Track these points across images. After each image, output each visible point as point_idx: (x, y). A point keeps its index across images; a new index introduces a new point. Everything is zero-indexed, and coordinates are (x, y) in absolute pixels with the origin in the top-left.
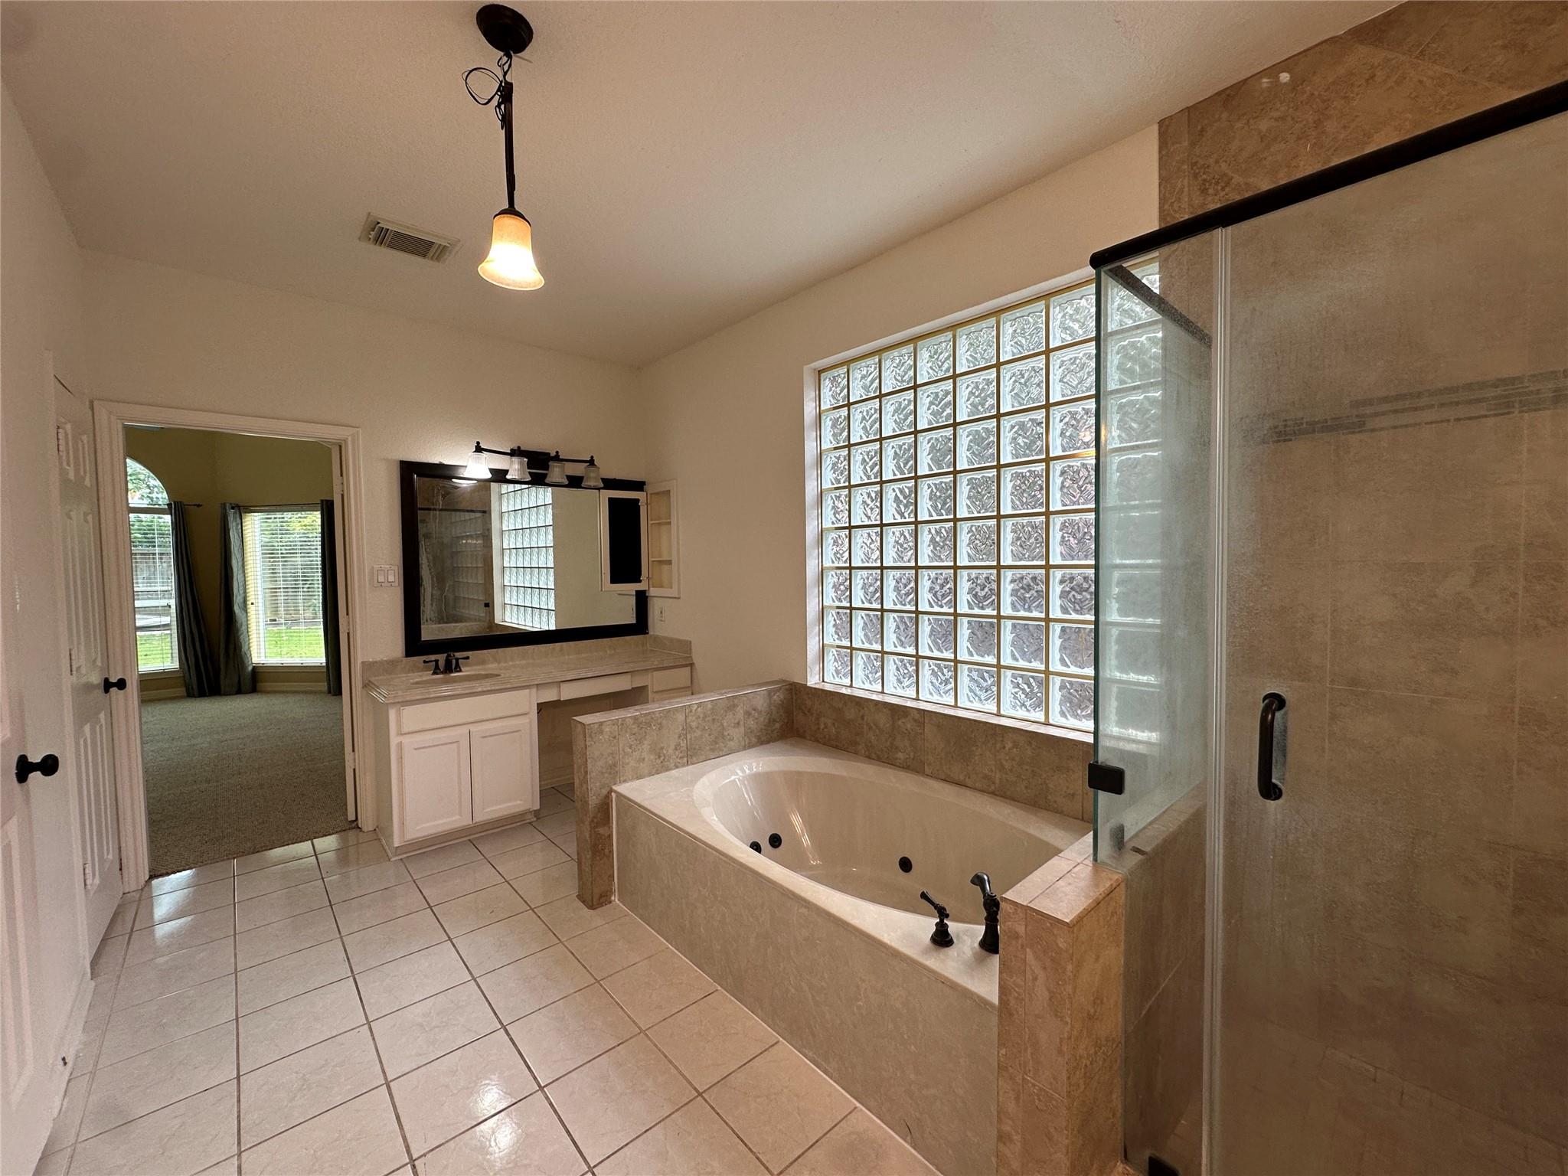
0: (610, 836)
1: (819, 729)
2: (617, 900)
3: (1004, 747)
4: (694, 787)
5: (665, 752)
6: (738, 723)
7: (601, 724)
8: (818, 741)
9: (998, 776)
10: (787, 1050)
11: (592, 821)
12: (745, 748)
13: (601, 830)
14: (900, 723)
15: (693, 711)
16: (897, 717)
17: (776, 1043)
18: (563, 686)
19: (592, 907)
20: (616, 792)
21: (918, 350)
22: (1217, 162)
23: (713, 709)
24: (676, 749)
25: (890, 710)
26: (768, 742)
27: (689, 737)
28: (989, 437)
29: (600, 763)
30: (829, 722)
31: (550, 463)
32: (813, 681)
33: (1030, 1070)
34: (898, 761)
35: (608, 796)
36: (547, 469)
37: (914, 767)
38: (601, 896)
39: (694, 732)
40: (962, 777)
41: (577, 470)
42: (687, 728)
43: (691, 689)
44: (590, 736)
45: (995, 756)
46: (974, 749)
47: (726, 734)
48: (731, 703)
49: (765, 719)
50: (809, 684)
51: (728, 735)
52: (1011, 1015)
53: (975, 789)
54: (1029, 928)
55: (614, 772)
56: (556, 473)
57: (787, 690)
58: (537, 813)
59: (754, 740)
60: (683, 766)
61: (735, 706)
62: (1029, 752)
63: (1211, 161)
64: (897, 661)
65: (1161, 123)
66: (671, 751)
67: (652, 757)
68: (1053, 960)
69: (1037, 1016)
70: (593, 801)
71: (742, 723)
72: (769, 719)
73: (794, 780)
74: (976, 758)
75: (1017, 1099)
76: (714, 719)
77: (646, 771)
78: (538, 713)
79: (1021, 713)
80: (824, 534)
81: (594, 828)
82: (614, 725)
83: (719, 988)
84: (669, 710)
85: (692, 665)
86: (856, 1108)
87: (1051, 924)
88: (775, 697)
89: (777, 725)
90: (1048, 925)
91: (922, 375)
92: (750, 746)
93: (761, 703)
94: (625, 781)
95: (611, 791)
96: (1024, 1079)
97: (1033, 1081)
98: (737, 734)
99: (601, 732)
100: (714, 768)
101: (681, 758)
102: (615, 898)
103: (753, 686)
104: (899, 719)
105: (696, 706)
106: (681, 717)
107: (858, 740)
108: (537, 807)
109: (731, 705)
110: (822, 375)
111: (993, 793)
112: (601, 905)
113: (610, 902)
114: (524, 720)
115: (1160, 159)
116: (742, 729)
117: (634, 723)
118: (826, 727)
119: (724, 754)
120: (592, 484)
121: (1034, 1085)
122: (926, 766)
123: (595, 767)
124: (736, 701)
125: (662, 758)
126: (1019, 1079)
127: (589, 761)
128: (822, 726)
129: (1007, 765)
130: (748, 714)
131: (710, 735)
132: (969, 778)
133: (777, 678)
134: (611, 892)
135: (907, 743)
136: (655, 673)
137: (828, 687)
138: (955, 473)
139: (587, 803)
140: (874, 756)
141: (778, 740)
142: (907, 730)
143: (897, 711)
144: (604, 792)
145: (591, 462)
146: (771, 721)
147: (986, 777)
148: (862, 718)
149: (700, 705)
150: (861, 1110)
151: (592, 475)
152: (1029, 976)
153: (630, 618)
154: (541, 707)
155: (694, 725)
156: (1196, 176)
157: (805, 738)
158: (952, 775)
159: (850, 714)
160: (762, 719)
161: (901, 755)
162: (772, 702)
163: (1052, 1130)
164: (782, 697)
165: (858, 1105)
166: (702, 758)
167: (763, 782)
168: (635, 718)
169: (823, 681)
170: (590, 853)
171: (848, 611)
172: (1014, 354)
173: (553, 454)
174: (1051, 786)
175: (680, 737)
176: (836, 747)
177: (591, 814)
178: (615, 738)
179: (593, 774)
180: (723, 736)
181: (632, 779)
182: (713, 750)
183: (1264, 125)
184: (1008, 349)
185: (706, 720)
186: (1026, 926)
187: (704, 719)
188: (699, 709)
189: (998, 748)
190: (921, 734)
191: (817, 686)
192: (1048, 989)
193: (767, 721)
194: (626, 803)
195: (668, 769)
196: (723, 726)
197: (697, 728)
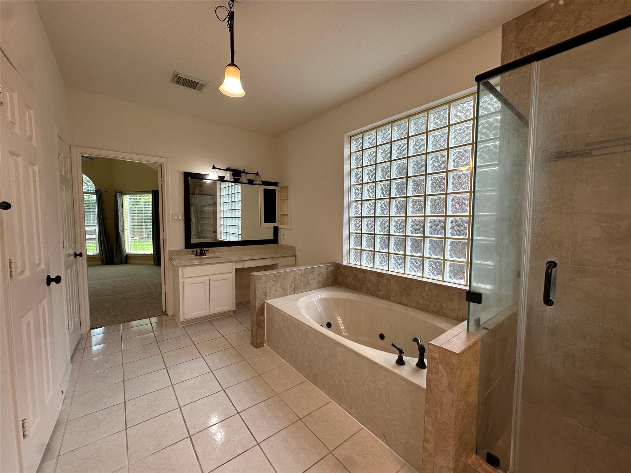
0: (264, 320)
1: (347, 282)
2: (266, 345)
3: (425, 290)
4: (297, 302)
5: (286, 288)
6: (315, 278)
7: (261, 276)
8: (346, 287)
9: (422, 302)
10: (334, 404)
11: (257, 314)
12: (317, 289)
13: (261, 318)
14: (381, 280)
16: (380, 277)
17: (330, 402)
18: (246, 262)
19: (256, 348)
20: (266, 303)
21: (393, 126)
22: (528, 41)
23: (305, 272)
24: (290, 287)
25: (377, 274)
26: (326, 287)
27: (295, 283)
28: (422, 163)
29: (261, 291)
30: (351, 279)
31: (241, 174)
32: (345, 263)
33: (439, 413)
34: (380, 295)
35: (263, 305)
36: (240, 176)
37: (386, 298)
38: (260, 344)
39: (297, 281)
40: (406, 302)
41: (252, 177)
42: (295, 279)
43: (295, 265)
44: (257, 280)
45: (421, 294)
46: (412, 291)
47: (310, 282)
48: (312, 270)
49: (325, 277)
50: (343, 264)
51: (311, 283)
52: (431, 391)
53: (412, 307)
54: (441, 355)
55: (266, 295)
56: (244, 178)
57: (334, 266)
58: (234, 312)
59: (321, 285)
60: (293, 294)
61: (314, 271)
62: (435, 292)
63: (526, 41)
64: (380, 255)
65: (503, 26)
66: (288, 288)
67: (281, 290)
68: (450, 368)
69: (443, 391)
70: (258, 306)
71: (316, 278)
72: (327, 277)
73: (337, 302)
74: (413, 294)
75: (433, 425)
76: (305, 276)
77: (278, 295)
78: (236, 272)
79: (432, 277)
80: (351, 203)
81: (258, 316)
82: (266, 276)
83: (307, 380)
84: (288, 272)
85: (295, 256)
87: (450, 354)
88: (329, 269)
89: (330, 280)
90: (449, 354)
91: (394, 137)
92: (319, 288)
93: (324, 271)
94: (270, 299)
95: (265, 302)
96: (436, 417)
97: (440, 418)
98: (314, 282)
99: (261, 279)
100: (305, 295)
101: (292, 291)
102: (265, 345)
103: (321, 264)
104: (380, 278)
105: (298, 271)
106: (292, 275)
107: (363, 286)
108: (234, 309)
109: (312, 272)
110: (352, 138)
111: (420, 309)
112: (260, 347)
113: (263, 346)
114: (230, 275)
115: (503, 41)
116: (316, 281)
117: (274, 276)
118: (350, 281)
119: (309, 290)
120: (258, 183)
122: (391, 297)
123: (259, 293)
124: (314, 269)
125: (285, 290)
126: (434, 417)
127: (256, 290)
128: (348, 281)
129: (426, 297)
130: (318, 275)
131: (303, 282)
132: (409, 302)
133: (330, 262)
134: (264, 342)
135: (384, 288)
136: (281, 258)
137: (351, 265)
138: (407, 177)
139: (255, 306)
140: (370, 293)
141: (329, 286)
142: (384, 283)
143: (380, 275)
144: (262, 302)
145: (257, 174)
146: (328, 278)
147: (416, 302)
148: (365, 277)
149: (300, 270)
150: (365, 429)
151: (258, 179)
152: (440, 375)
153: (271, 237)
154: (237, 270)
155: (297, 278)
156: (518, 48)
157: (341, 285)
158: (402, 301)
159: (360, 276)
160: (324, 277)
161: (381, 293)
162: (328, 270)
163: (447, 437)
164: (332, 269)
165: (363, 427)
166: (300, 291)
167: (324, 301)
168: (275, 274)
169: (349, 263)
170: (256, 326)
171: (360, 235)
172: (434, 127)
173: (242, 170)
174: (444, 306)
175: (292, 282)
176: (354, 289)
177: (257, 311)
178: (267, 281)
179: (258, 296)
180: (309, 283)
181: (273, 298)
182: (305, 289)
183: (550, 24)
184: (432, 125)
185: (302, 276)
186: (439, 355)
187: (301, 276)
188: (299, 272)
189: (422, 291)
190: (389, 284)
191: (347, 265)
192: (448, 380)
193: (326, 278)
194: (271, 307)
195: (287, 295)
196: (309, 279)
197: (299, 279)
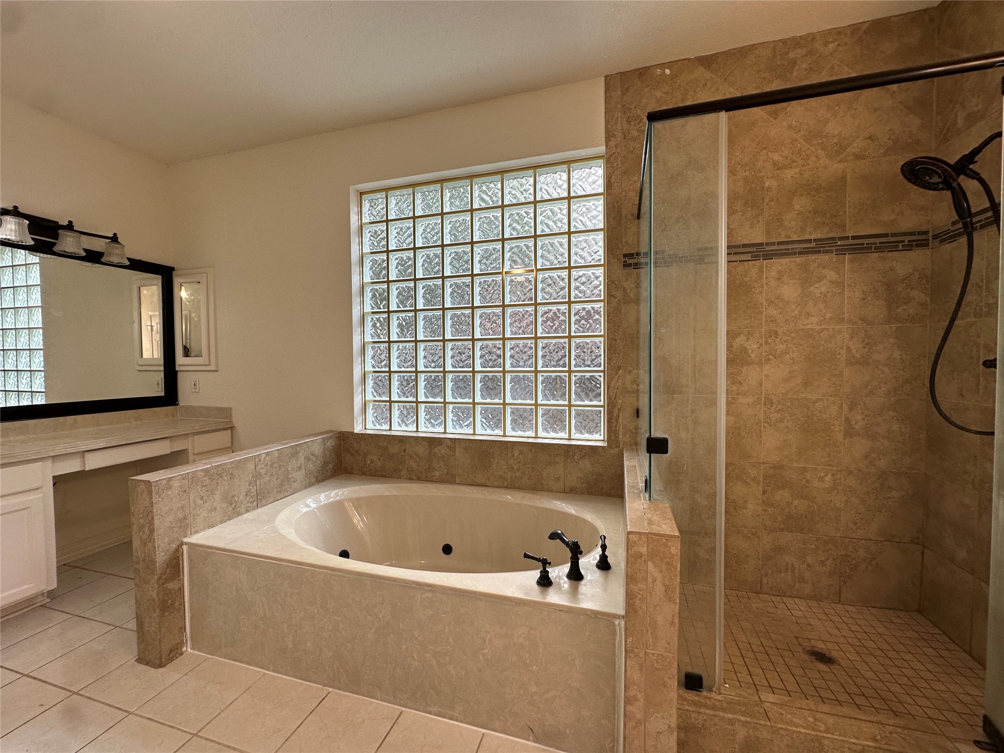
0: (181, 589)
1: (366, 464)
2: (189, 650)
3: (513, 456)
4: (274, 523)
5: (236, 499)
6: (300, 467)
7: (170, 479)
8: (365, 474)
9: (510, 474)
11: (160, 578)
12: (306, 488)
13: (171, 586)
14: (436, 450)
15: (262, 460)
16: (433, 447)
17: (401, 714)
18: (88, 456)
19: (160, 666)
20: (186, 544)
23: (279, 457)
24: (247, 495)
25: (427, 441)
26: (323, 480)
27: (258, 483)
28: (496, 254)
29: (171, 518)
30: (375, 458)
31: (60, 231)
32: (358, 429)
33: (650, 645)
34: (435, 477)
35: (178, 551)
36: (56, 237)
37: (448, 479)
38: (171, 651)
39: (264, 478)
40: (483, 481)
41: (98, 245)
42: (257, 475)
43: (232, 448)
44: (157, 493)
45: (507, 462)
46: (492, 460)
47: (290, 476)
48: (294, 451)
49: (321, 462)
50: (356, 431)
51: (292, 477)
53: (494, 487)
54: (651, 546)
55: (184, 525)
56: (68, 243)
57: (336, 437)
58: (51, 594)
59: (313, 480)
60: (254, 509)
61: (297, 453)
62: (530, 456)
63: (633, 106)
64: (428, 408)
65: (606, 77)
66: (242, 497)
67: (224, 505)
69: (656, 606)
70: (161, 557)
71: (303, 467)
72: (324, 462)
73: (358, 503)
74: (494, 466)
75: (641, 669)
76: (280, 466)
77: (218, 519)
78: (54, 485)
79: (521, 433)
80: (365, 317)
81: (163, 584)
82: (183, 479)
83: (331, 690)
84: (240, 461)
85: (232, 428)
86: (484, 734)
87: (666, 540)
88: (328, 444)
89: (330, 466)
90: (664, 541)
91: (446, 207)
92: (310, 485)
93: (317, 449)
94: (196, 532)
95: (182, 544)
96: (645, 652)
97: (652, 652)
98: (299, 476)
99: (170, 488)
100: (286, 505)
101: (252, 502)
102: (188, 649)
103: (309, 436)
104: (435, 447)
105: (264, 455)
106: (251, 466)
107: (400, 468)
108: (54, 585)
109: (294, 454)
110: (363, 196)
111: (506, 487)
112: (171, 660)
113: (182, 654)
114: (37, 495)
115: (606, 98)
116: (303, 472)
117: (205, 476)
118: (372, 462)
119: (289, 494)
120: (116, 260)
121: (653, 654)
122: (457, 478)
123: (162, 524)
124: (298, 449)
125: (233, 505)
126: (642, 655)
127: (156, 518)
128: (369, 462)
129: (515, 467)
130: (307, 459)
131: (277, 479)
132: (489, 480)
133: (329, 429)
134: (182, 644)
135: (442, 464)
136: (195, 437)
137: (368, 432)
138: (473, 275)
139: (153, 562)
140: (414, 477)
141: (331, 478)
142: (441, 454)
143: (432, 442)
144: (174, 546)
145: (114, 239)
146: (326, 463)
147: (501, 477)
148: (405, 450)
149: (267, 454)
150: (488, 733)
151: (116, 251)
152: (650, 580)
154: (58, 481)
155: (263, 472)
156: (625, 113)
157: (352, 473)
158: (477, 480)
159: (394, 449)
160: (319, 462)
161: (437, 473)
162: (326, 447)
163: (666, 679)
164: (333, 443)
165: (484, 731)
166: (272, 499)
168: (206, 471)
169: (365, 429)
170: (158, 611)
171: (388, 374)
172: (513, 201)
173: (65, 223)
174: (544, 475)
175: (250, 484)
176: (382, 476)
177: (158, 572)
178: (185, 491)
179: (161, 531)
180: (288, 479)
181: (204, 529)
182: (280, 492)
183: (658, 94)
184: (509, 197)
185: (274, 466)
187: (272, 465)
188: (267, 458)
189: (509, 457)
190: (452, 456)
191: (361, 432)
192: (664, 585)
193: (322, 463)
194: (203, 553)
195: (239, 514)
196: (288, 470)
197: (266, 474)
